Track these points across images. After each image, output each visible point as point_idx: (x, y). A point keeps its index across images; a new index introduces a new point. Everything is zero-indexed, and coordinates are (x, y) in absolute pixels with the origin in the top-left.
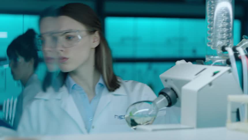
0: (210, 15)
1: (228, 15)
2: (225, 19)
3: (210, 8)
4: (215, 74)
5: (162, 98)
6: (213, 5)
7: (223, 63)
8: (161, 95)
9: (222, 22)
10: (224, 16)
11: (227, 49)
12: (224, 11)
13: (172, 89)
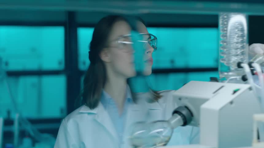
0: (224, 30)
1: (242, 30)
2: (239, 35)
3: (223, 24)
4: (235, 92)
5: (177, 117)
6: (226, 20)
7: (238, 79)
8: (176, 114)
9: (236, 37)
10: (238, 31)
11: (242, 65)
12: (238, 26)
13: (186, 107)
